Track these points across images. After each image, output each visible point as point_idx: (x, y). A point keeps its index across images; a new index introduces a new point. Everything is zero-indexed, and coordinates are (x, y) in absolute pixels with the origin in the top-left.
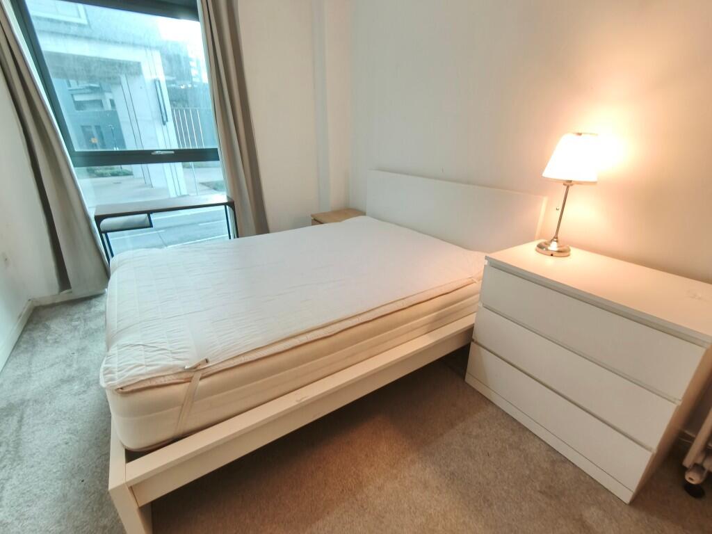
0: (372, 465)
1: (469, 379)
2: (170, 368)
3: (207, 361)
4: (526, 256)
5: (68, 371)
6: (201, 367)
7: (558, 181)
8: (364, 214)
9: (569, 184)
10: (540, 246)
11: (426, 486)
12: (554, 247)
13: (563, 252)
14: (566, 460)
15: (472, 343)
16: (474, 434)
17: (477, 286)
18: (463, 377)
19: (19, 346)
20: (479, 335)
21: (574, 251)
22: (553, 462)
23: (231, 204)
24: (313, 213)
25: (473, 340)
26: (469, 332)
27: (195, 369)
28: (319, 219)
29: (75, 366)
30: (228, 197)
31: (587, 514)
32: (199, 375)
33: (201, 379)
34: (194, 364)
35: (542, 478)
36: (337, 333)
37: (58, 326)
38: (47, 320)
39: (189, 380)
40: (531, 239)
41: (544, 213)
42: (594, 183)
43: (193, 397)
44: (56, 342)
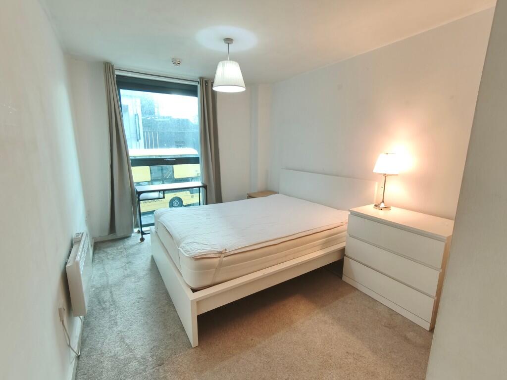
0: (297, 314)
1: (345, 278)
2: (211, 251)
3: (226, 250)
4: (369, 210)
5: (126, 272)
6: (223, 252)
7: (381, 174)
8: (278, 193)
9: (385, 175)
10: (376, 206)
11: (326, 323)
12: (382, 205)
13: (387, 208)
14: (398, 314)
15: (345, 257)
16: (349, 302)
17: (345, 227)
18: (341, 278)
19: (95, 261)
20: (348, 252)
21: (392, 208)
22: (391, 315)
23: (205, 187)
24: (248, 193)
25: (345, 255)
26: (343, 251)
27: (221, 253)
28: (252, 196)
29: (129, 270)
30: (202, 183)
31: (407, 335)
32: (223, 255)
33: (225, 257)
34: (221, 250)
35: (385, 321)
36: (279, 244)
37: (111, 251)
38: (104, 248)
39: (219, 257)
40: (371, 203)
41: (376, 190)
42: (397, 175)
43: (221, 265)
44: (113, 259)
